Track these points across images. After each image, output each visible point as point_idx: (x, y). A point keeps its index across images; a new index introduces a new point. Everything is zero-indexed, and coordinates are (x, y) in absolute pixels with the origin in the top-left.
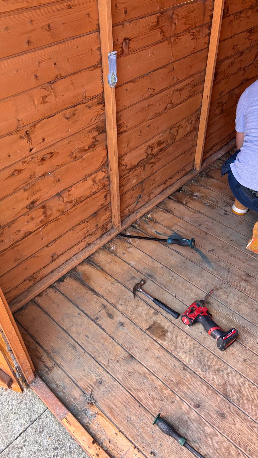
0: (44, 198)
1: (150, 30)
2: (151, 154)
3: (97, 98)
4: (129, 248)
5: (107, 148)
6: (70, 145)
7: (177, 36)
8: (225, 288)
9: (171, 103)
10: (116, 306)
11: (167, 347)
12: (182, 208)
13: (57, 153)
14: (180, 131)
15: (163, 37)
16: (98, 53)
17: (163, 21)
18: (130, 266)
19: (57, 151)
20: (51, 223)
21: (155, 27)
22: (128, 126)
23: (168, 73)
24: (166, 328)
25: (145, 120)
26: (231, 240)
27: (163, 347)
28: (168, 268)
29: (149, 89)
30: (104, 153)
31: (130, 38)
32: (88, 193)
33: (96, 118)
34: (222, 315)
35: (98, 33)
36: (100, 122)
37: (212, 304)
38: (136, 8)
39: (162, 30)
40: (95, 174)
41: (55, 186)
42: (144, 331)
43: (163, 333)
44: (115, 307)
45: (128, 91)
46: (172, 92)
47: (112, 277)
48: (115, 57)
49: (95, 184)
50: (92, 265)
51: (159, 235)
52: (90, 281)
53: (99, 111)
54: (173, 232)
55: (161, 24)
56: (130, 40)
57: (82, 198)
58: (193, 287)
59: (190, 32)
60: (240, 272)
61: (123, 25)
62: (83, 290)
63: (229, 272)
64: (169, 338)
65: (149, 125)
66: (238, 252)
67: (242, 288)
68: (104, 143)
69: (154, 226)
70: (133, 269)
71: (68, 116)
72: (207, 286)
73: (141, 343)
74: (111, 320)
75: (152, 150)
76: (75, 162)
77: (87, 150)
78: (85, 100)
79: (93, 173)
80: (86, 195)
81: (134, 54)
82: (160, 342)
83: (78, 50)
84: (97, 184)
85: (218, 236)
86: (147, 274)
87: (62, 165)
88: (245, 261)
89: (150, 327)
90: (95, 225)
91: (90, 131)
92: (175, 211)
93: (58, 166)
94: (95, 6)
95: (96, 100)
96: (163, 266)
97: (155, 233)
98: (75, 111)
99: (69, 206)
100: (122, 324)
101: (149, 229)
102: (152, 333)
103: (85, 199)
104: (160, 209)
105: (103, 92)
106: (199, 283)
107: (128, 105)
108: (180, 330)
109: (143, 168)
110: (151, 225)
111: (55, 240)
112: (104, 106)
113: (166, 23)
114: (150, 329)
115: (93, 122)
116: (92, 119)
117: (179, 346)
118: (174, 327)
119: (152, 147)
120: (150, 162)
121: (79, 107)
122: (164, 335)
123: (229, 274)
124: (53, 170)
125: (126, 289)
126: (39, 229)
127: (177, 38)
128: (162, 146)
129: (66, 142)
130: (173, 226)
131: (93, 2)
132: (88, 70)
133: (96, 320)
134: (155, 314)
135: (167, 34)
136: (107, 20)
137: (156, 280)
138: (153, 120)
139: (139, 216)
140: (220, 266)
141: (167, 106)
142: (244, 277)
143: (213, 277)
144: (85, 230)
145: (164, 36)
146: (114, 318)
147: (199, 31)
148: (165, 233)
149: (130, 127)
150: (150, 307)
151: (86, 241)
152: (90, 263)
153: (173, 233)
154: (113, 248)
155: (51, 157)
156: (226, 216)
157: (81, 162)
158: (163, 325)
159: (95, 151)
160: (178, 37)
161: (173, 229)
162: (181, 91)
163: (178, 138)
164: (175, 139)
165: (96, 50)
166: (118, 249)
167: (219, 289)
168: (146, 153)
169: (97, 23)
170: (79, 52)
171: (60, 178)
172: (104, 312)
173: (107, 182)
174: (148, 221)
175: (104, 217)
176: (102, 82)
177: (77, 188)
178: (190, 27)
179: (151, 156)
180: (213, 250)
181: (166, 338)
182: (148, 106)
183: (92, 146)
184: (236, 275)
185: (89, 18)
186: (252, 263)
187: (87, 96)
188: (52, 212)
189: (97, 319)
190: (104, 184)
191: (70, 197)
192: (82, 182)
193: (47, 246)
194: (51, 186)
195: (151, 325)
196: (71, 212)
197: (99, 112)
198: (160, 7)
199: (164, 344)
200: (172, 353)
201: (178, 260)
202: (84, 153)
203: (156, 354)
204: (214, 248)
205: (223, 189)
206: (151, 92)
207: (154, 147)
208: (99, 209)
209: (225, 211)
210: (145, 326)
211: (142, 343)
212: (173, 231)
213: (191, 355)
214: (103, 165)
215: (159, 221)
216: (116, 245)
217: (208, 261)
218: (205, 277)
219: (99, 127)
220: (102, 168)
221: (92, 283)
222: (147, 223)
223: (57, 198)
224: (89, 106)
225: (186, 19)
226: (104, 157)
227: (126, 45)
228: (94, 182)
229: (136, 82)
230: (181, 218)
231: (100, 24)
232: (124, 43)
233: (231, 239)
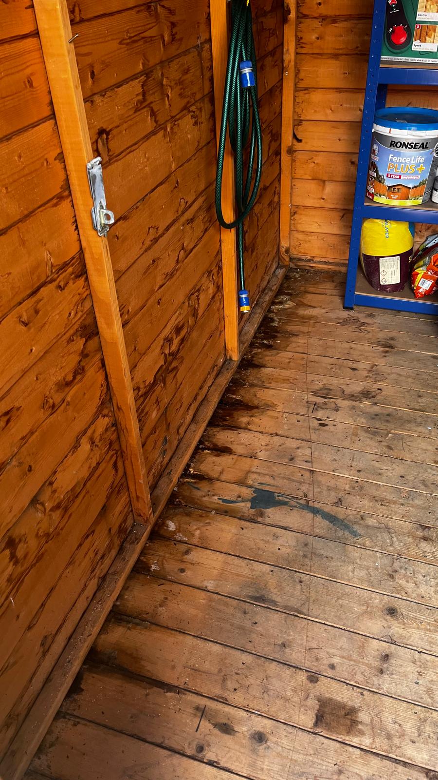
0: (7, 524)
1: (135, 112)
2: (170, 354)
3: (73, 265)
4: (187, 552)
5: (103, 365)
6: (39, 381)
7: (174, 119)
8: (401, 568)
9: (183, 249)
10: (226, 700)
11: (374, 746)
12: (244, 436)
13: (18, 409)
14: (202, 297)
15: (155, 124)
16: (58, 166)
17: (151, 92)
18: (209, 594)
19: (17, 405)
20: (29, 572)
21: (141, 104)
22: (130, 310)
23: (172, 191)
24: (350, 703)
25: (152, 292)
26: (359, 471)
27: (366, 751)
28: (282, 567)
29: (149, 228)
30: (100, 378)
31: (108, 130)
32: (85, 473)
33: (77, 308)
34: (428, 627)
35: (52, 121)
36: (85, 316)
37: (398, 610)
38: (107, 66)
39: (152, 110)
40: (93, 427)
41: (24, 485)
42: (312, 731)
43: (349, 717)
44: (225, 702)
45: (120, 239)
46: (182, 228)
47: (184, 633)
48: (100, 169)
49: (94, 448)
50: (129, 622)
51: (231, 505)
52: (143, 663)
53: (79, 291)
54: (254, 489)
55: (150, 99)
56: (108, 134)
57: (77, 488)
58: (348, 590)
59: (189, 111)
60: (407, 526)
61: (92, 102)
62: (137, 691)
63: (389, 532)
64: (367, 725)
65: (160, 299)
66: (382, 488)
67: (430, 556)
68: (98, 356)
69: (210, 489)
70: (220, 597)
71: (25, 318)
72: (371, 576)
73: (320, 764)
74: (232, 737)
75: (170, 344)
76: (55, 415)
77: (72, 381)
78: (53, 275)
79: (89, 427)
80: (83, 478)
81: (117, 161)
82: (355, 741)
83: (22, 162)
84: (97, 446)
85: (333, 471)
86: (251, 597)
87: (32, 433)
88: (402, 501)
89: (317, 716)
90: (107, 532)
91: (70, 341)
92: (234, 447)
93: (23, 438)
94: (38, 61)
95: (70, 270)
96: (272, 568)
97: (220, 502)
98: (38, 303)
99: (56, 516)
100: (260, 738)
101: (204, 499)
102: (329, 728)
103: (82, 486)
104: (206, 451)
105: (81, 249)
106: (354, 577)
107: (124, 269)
108: (376, 696)
109: (162, 385)
110: (206, 490)
111: (43, 605)
112: (87, 279)
113: (156, 94)
114: (319, 719)
115: (74, 318)
116: (70, 314)
117: (393, 732)
118: (362, 694)
119: (169, 340)
120: (170, 369)
121: (44, 291)
122: (354, 722)
123: (392, 537)
124: (16, 450)
125: (227, 650)
126: (7, 597)
127: (174, 125)
128: (183, 333)
129: (31, 377)
130: (246, 478)
131: (34, 53)
132: (47, 205)
133: (200, 755)
134: (311, 681)
135: (161, 119)
136: (73, 90)
137: (275, 603)
138: (163, 288)
139: (175, 479)
140: (368, 526)
141: (178, 256)
142: (418, 533)
143: (371, 553)
144: (91, 554)
145: (156, 122)
146: (235, 729)
147: (201, 108)
148: (239, 497)
149: (133, 312)
150: (294, 670)
151: (97, 574)
152: (121, 619)
153: (254, 492)
154: (153, 567)
155: (8, 421)
156: (325, 428)
157: (65, 410)
158: (339, 699)
159: (85, 378)
160: (175, 121)
161: (250, 482)
162: (192, 222)
163: (200, 312)
164: (197, 314)
165: (55, 160)
166: (166, 565)
167: (394, 574)
168: (162, 353)
169: (47, 100)
170: (24, 168)
171: (32, 464)
172: (206, 726)
173: (113, 434)
174: (195, 483)
175: (119, 508)
176: (75, 230)
177: (64, 470)
178: (188, 102)
179: (171, 357)
180: (340, 500)
181: (360, 727)
182: (154, 261)
183: (79, 371)
184: (405, 534)
185: (31, 89)
186: (416, 502)
187: (55, 265)
188: (27, 547)
189: (201, 749)
190: (108, 442)
191: (56, 495)
192: (73, 453)
193: (30, 628)
194: (17, 490)
195: (318, 711)
196: (62, 529)
197: (79, 294)
198: (142, 64)
199: (366, 742)
200: (390, 755)
201: (293, 543)
202: (67, 389)
203: (362, 774)
204: (340, 495)
205: (292, 381)
206: (153, 234)
207: (172, 338)
208: (108, 498)
209: (318, 419)
210: (307, 719)
211: (321, 762)
212: (251, 487)
213: (426, 742)
214: (102, 403)
215: (214, 475)
216: (157, 557)
217: (344, 525)
218: (358, 561)
219: (85, 326)
220: (102, 410)
221: (149, 667)
222: (195, 488)
223: (32, 510)
224: (60, 287)
225: (181, 87)
226: (102, 385)
227: (103, 144)
228: (92, 443)
229: (128, 218)
230: (251, 457)
231: (54, 101)
232: (99, 141)
233: (358, 468)
